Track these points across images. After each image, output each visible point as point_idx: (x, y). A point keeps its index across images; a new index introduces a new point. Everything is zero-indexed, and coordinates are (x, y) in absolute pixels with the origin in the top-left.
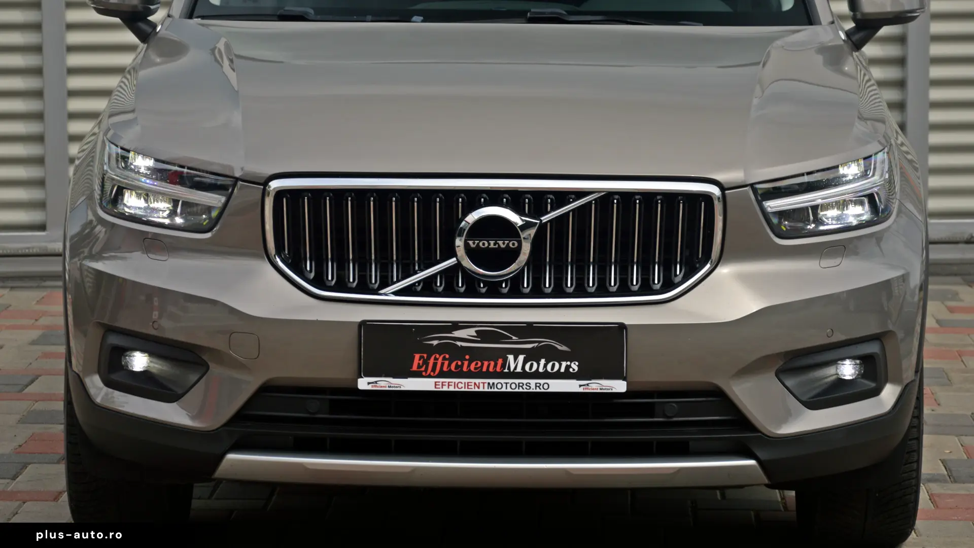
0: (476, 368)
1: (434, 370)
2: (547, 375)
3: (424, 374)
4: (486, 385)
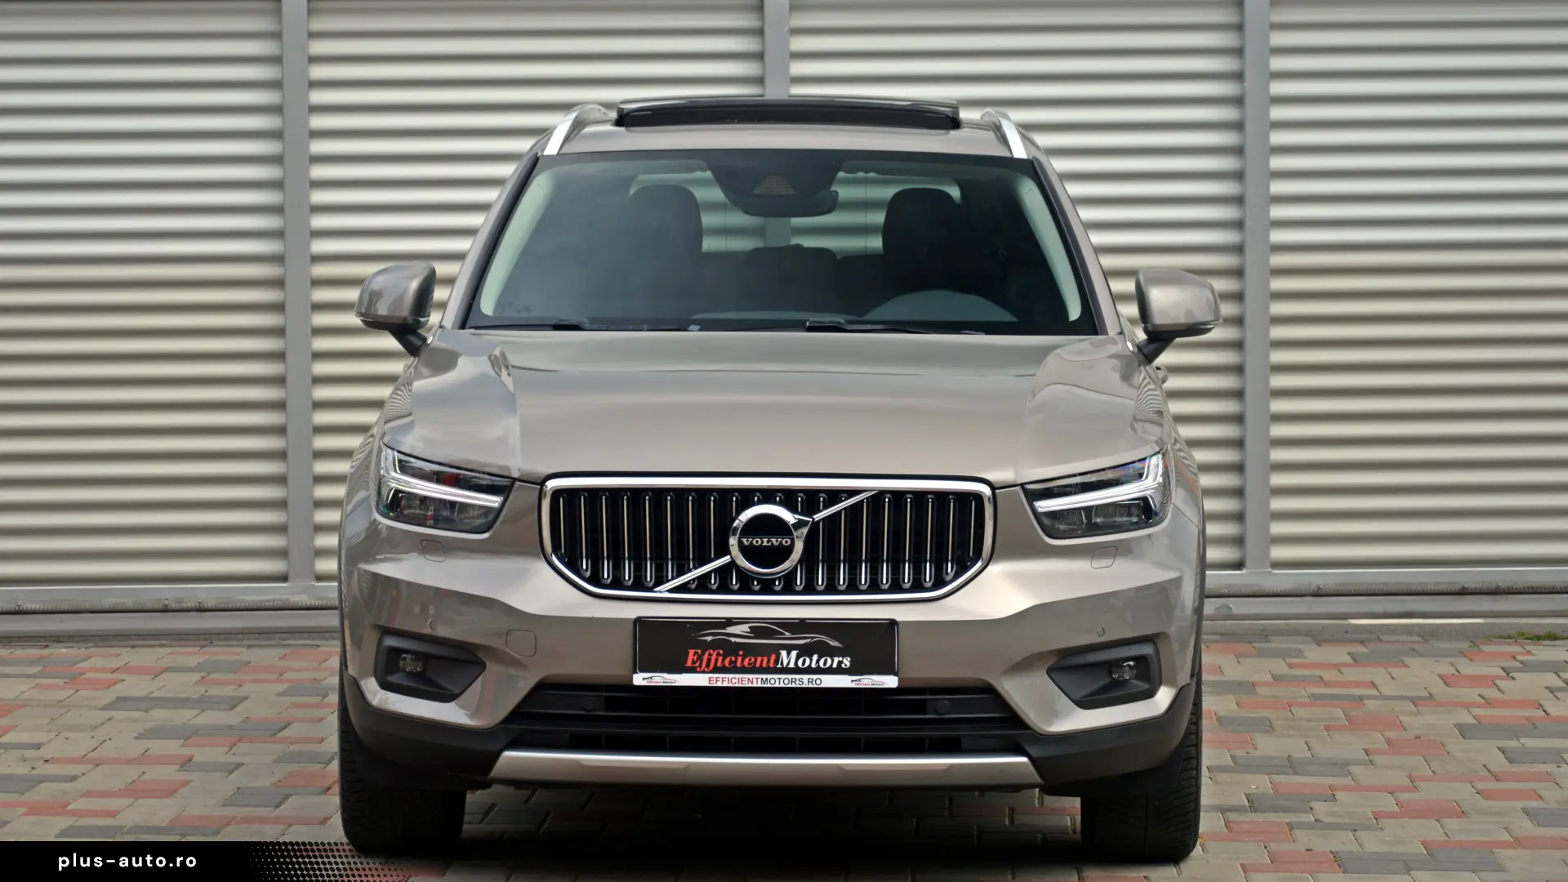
0: (749, 664)
1: (708, 665)
2: (819, 671)
3: (698, 669)
4: (759, 680)
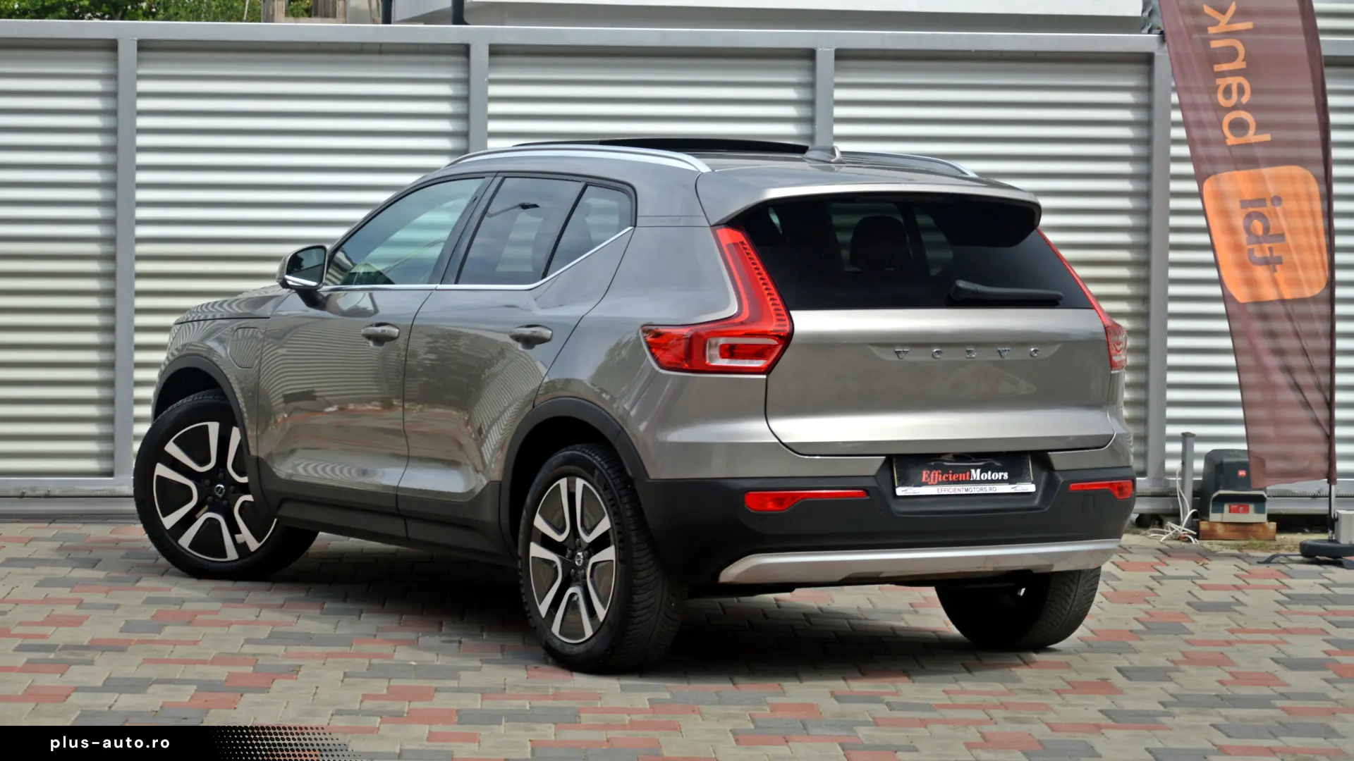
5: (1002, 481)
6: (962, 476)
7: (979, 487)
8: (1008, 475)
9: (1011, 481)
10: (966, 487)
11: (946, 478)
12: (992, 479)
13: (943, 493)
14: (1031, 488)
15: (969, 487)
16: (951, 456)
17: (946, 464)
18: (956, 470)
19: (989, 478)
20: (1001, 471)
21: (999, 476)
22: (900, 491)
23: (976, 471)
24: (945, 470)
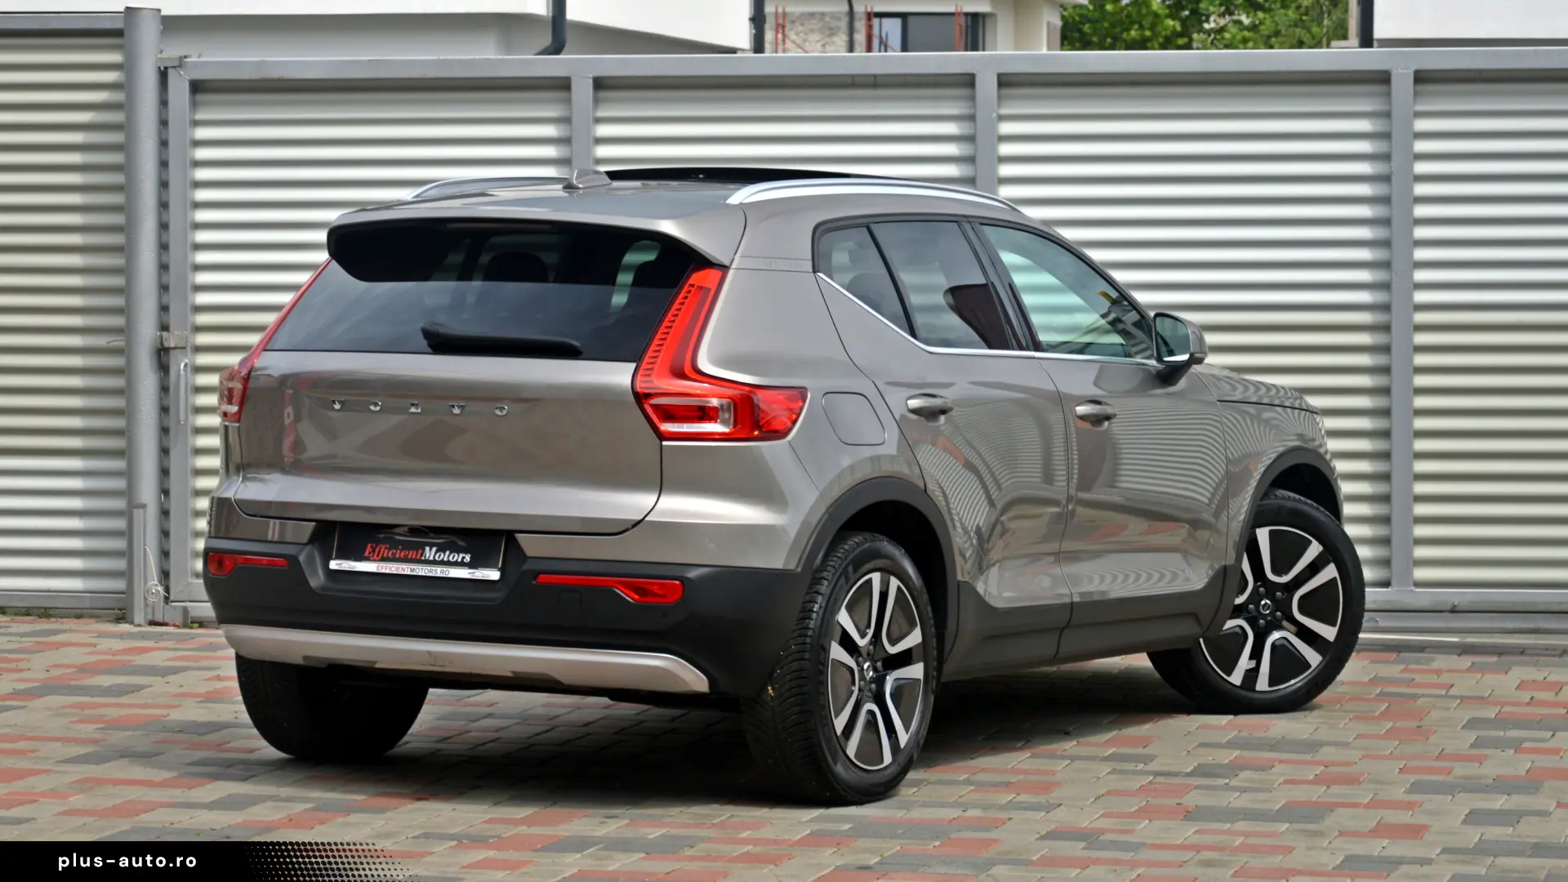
5: (462, 564)
6: (411, 554)
7: (429, 568)
8: (471, 558)
9: (472, 565)
10: (413, 567)
11: (393, 554)
12: (449, 560)
13: (383, 571)
14: (494, 575)
15: (415, 567)
16: (406, 529)
17: (397, 537)
18: (407, 546)
19: (445, 559)
20: (463, 552)
21: (458, 557)
22: (334, 565)
23: (431, 550)
24: (395, 545)
